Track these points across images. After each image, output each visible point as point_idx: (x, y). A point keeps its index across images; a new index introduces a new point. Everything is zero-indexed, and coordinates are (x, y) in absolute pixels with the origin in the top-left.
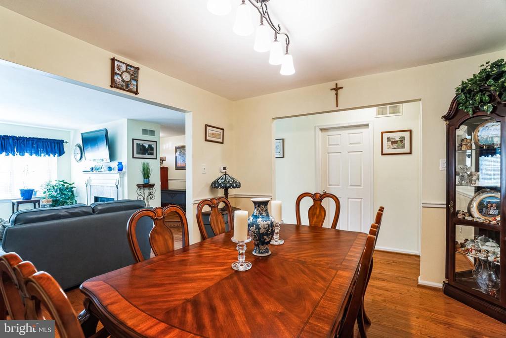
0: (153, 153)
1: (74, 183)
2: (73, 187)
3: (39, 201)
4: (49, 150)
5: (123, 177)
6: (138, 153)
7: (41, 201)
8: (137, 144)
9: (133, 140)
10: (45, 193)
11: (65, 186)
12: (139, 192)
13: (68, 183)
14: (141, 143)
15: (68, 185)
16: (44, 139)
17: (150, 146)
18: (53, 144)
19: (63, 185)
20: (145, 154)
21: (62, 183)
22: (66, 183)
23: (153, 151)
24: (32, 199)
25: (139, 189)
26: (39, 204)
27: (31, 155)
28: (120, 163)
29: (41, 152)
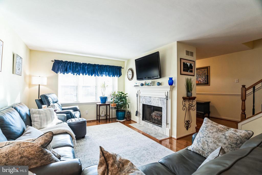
0: (192, 71)
1: (127, 94)
2: (127, 96)
3: (109, 105)
4: (115, 73)
5: (172, 91)
6: (184, 70)
7: (110, 105)
8: (183, 62)
9: (181, 59)
10: (112, 99)
11: (122, 96)
12: (184, 103)
13: (124, 94)
14: (185, 61)
15: (124, 95)
16: (112, 66)
17: (191, 65)
18: (116, 69)
19: (121, 95)
20: (188, 71)
21: (121, 94)
22: (123, 93)
23: (192, 69)
24: (106, 103)
25: (184, 101)
26: (109, 106)
27: (106, 76)
28: (171, 79)
29: (111, 75)
